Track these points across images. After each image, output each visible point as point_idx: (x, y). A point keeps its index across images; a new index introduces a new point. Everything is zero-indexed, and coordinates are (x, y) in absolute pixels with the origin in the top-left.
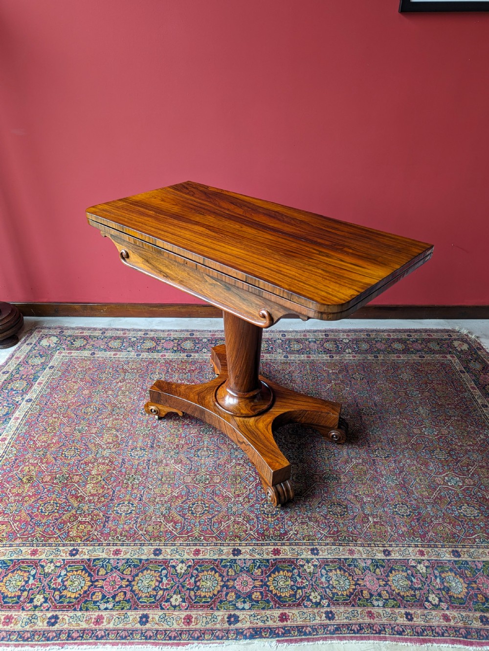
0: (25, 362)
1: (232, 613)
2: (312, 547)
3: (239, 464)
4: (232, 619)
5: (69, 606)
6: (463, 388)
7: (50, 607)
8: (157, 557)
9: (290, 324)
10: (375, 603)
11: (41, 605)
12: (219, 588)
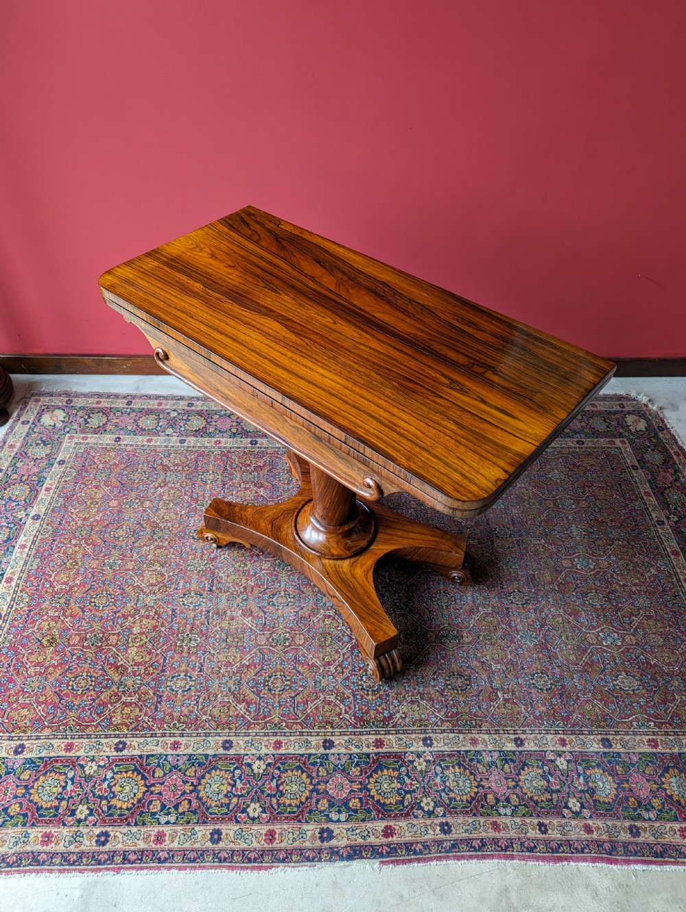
0: (23, 454)
1: (325, 827)
2: (424, 736)
3: (329, 617)
4: (325, 835)
5: (121, 820)
6: (634, 493)
7: (98, 820)
8: (227, 752)
10: (502, 811)
11: (86, 819)
12: (308, 794)
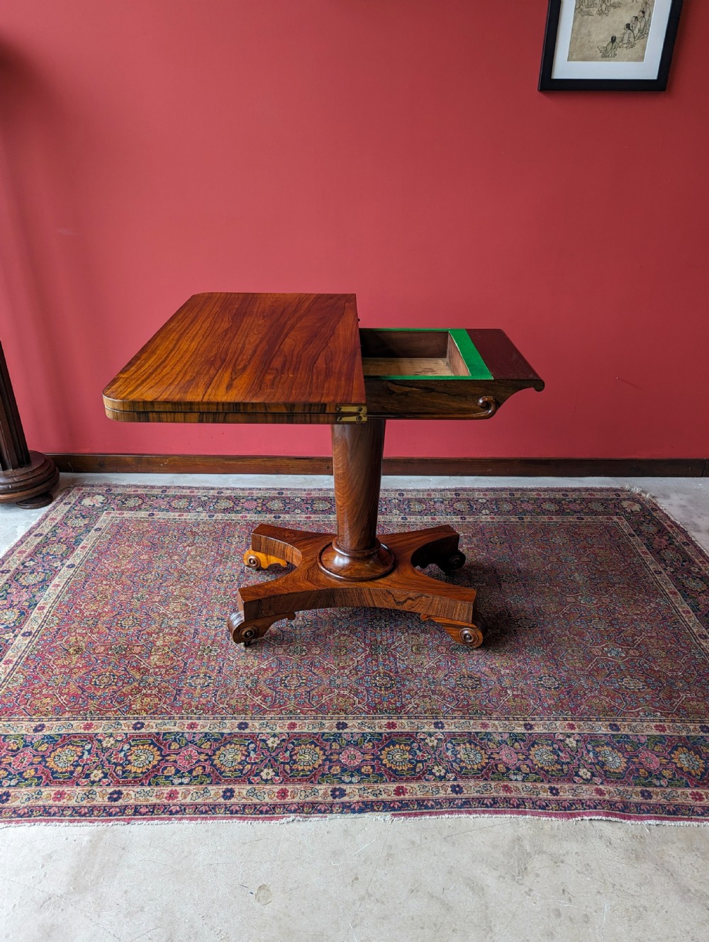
0: (63, 523)
1: (338, 787)
2: (436, 721)
3: (344, 635)
4: (337, 793)
5: (135, 782)
6: (632, 552)
7: (112, 782)
8: (242, 731)
9: (410, 482)
10: (513, 777)
11: (100, 780)
12: (321, 762)
